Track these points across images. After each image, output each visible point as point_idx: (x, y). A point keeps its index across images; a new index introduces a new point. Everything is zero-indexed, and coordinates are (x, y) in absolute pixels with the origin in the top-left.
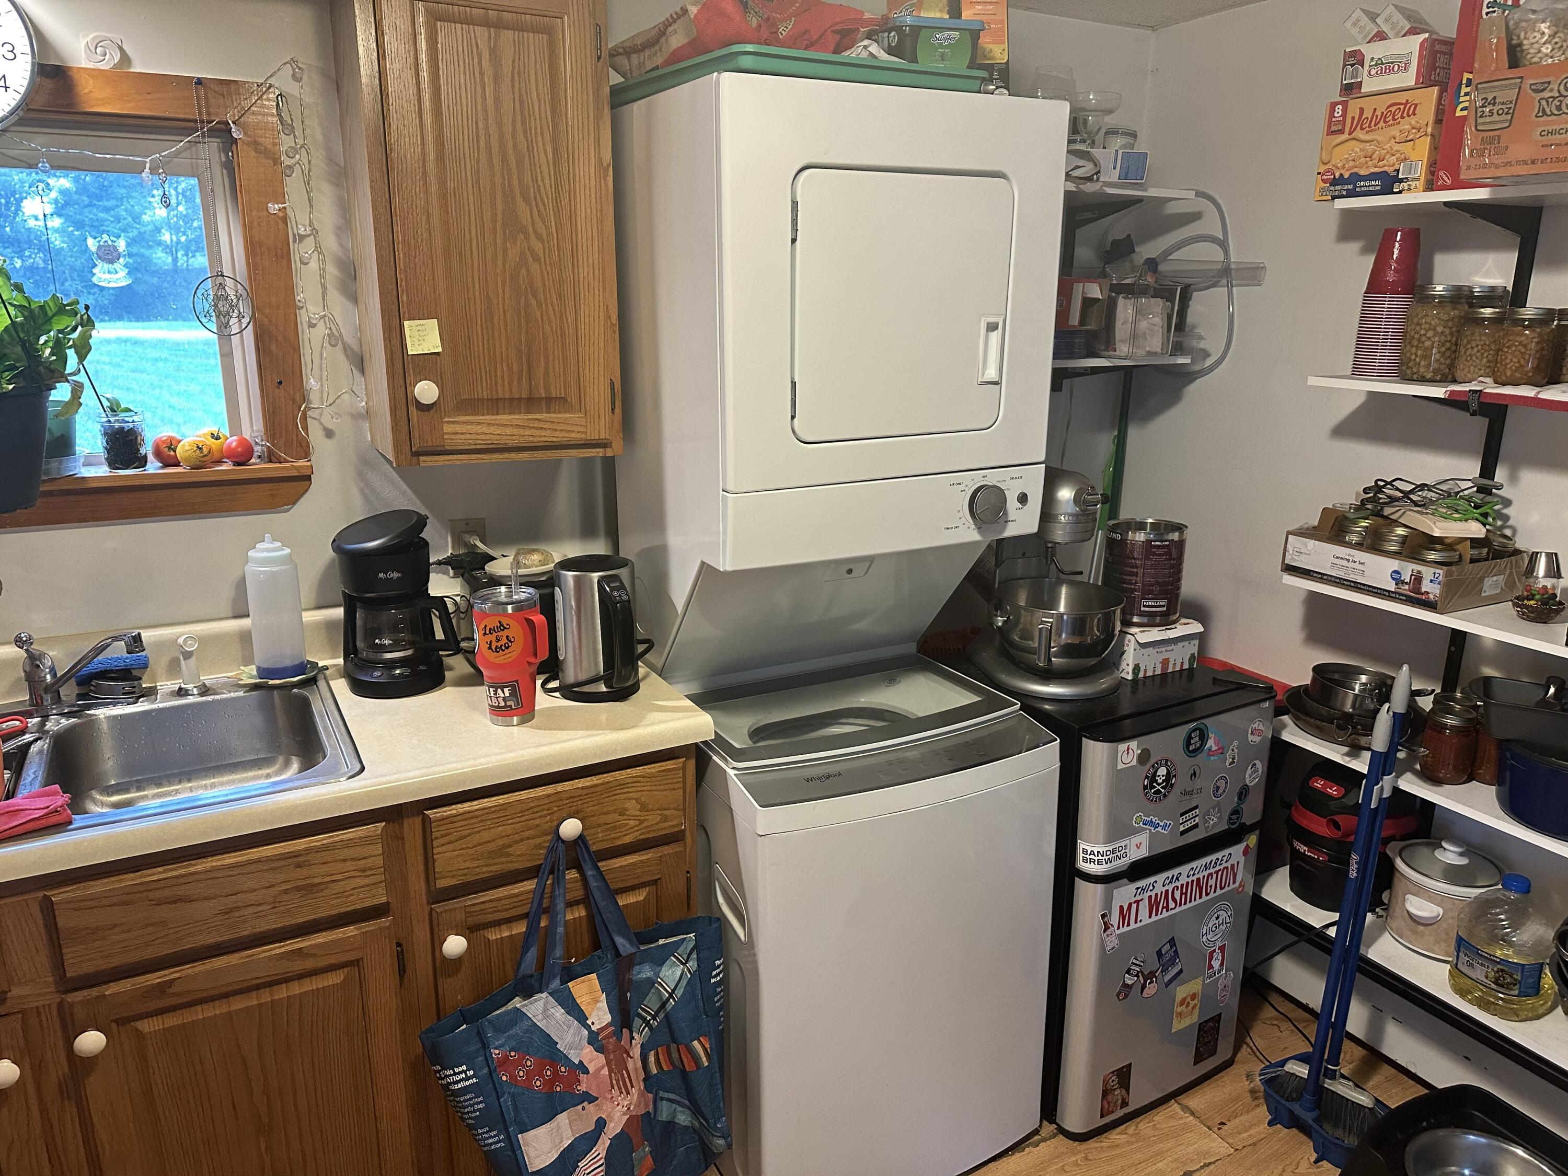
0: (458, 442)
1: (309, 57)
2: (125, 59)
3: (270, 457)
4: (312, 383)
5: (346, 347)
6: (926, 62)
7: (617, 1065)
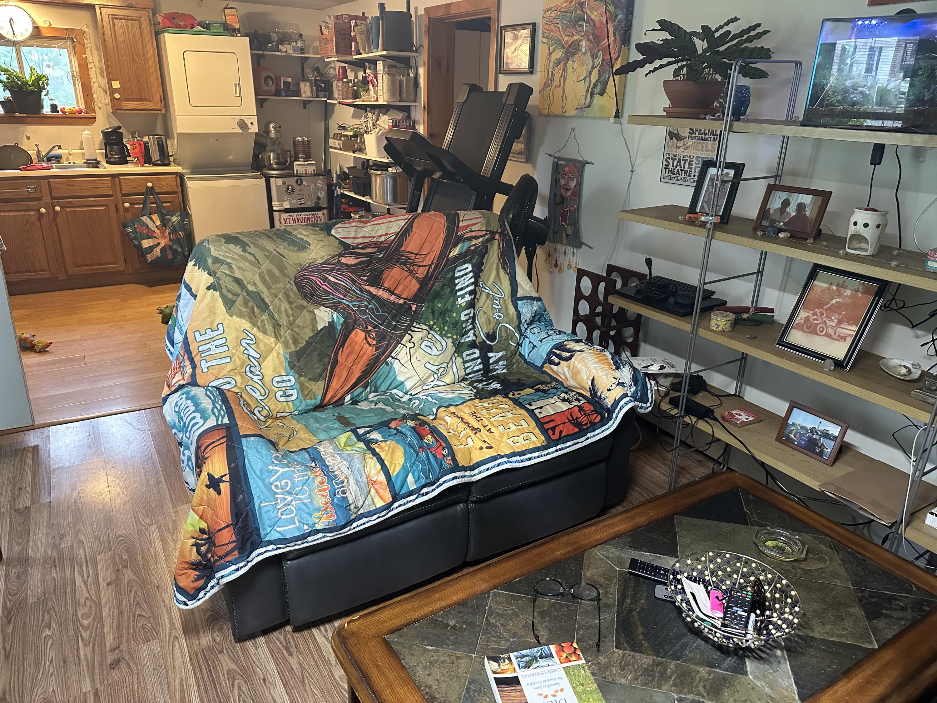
0: (124, 108)
1: (90, 23)
2: (50, 24)
3: (87, 113)
4: (95, 96)
5: (103, 89)
6: (213, 30)
7: (163, 233)
